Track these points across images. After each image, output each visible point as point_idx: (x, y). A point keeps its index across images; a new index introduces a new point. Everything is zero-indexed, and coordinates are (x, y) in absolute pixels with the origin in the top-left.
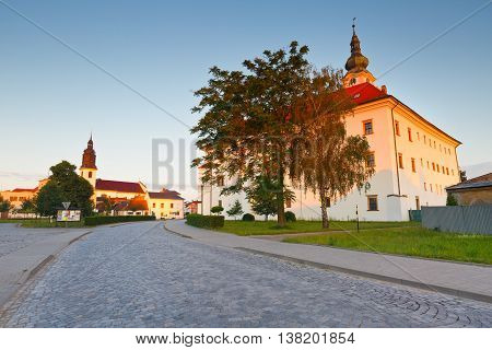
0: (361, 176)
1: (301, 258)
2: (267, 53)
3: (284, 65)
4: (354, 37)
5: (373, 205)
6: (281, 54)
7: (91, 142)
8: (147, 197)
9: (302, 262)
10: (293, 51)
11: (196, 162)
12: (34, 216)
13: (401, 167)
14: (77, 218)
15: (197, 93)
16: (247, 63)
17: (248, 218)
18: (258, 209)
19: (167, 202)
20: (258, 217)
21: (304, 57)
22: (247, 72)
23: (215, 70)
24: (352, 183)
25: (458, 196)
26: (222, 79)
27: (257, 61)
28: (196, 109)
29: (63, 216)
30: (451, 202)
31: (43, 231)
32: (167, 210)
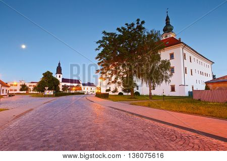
0: (167, 77)
1: (133, 112)
2: (127, 24)
3: (134, 29)
4: (167, 17)
5: (173, 89)
6: (133, 25)
7: (59, 64)
8: (81, 85)
9: (133, 114)
10: (138, 23)
11: (98, 71)
12: (36, 92)
13: (186, 73)
14: (52, 93)
15: (97, 43)
16: (118, 29)
17: (121, 94)
18: (124, 90)
19: (89, 88)
20: (124, 94)
21: (143, 26)
22: (118, 33)
23: (104, 32)
24: (163, 80)
25: (210, 86)
26: (107, 36)
27: (122, 28)
28: (97, 49)
29: (47, 92)
30: (207, 88)
31: (38, 98)
32: (89, 90)
